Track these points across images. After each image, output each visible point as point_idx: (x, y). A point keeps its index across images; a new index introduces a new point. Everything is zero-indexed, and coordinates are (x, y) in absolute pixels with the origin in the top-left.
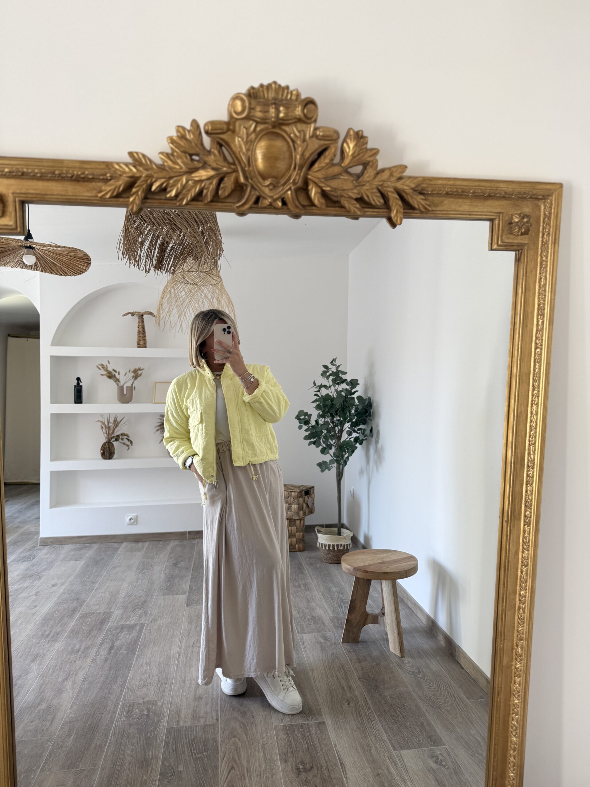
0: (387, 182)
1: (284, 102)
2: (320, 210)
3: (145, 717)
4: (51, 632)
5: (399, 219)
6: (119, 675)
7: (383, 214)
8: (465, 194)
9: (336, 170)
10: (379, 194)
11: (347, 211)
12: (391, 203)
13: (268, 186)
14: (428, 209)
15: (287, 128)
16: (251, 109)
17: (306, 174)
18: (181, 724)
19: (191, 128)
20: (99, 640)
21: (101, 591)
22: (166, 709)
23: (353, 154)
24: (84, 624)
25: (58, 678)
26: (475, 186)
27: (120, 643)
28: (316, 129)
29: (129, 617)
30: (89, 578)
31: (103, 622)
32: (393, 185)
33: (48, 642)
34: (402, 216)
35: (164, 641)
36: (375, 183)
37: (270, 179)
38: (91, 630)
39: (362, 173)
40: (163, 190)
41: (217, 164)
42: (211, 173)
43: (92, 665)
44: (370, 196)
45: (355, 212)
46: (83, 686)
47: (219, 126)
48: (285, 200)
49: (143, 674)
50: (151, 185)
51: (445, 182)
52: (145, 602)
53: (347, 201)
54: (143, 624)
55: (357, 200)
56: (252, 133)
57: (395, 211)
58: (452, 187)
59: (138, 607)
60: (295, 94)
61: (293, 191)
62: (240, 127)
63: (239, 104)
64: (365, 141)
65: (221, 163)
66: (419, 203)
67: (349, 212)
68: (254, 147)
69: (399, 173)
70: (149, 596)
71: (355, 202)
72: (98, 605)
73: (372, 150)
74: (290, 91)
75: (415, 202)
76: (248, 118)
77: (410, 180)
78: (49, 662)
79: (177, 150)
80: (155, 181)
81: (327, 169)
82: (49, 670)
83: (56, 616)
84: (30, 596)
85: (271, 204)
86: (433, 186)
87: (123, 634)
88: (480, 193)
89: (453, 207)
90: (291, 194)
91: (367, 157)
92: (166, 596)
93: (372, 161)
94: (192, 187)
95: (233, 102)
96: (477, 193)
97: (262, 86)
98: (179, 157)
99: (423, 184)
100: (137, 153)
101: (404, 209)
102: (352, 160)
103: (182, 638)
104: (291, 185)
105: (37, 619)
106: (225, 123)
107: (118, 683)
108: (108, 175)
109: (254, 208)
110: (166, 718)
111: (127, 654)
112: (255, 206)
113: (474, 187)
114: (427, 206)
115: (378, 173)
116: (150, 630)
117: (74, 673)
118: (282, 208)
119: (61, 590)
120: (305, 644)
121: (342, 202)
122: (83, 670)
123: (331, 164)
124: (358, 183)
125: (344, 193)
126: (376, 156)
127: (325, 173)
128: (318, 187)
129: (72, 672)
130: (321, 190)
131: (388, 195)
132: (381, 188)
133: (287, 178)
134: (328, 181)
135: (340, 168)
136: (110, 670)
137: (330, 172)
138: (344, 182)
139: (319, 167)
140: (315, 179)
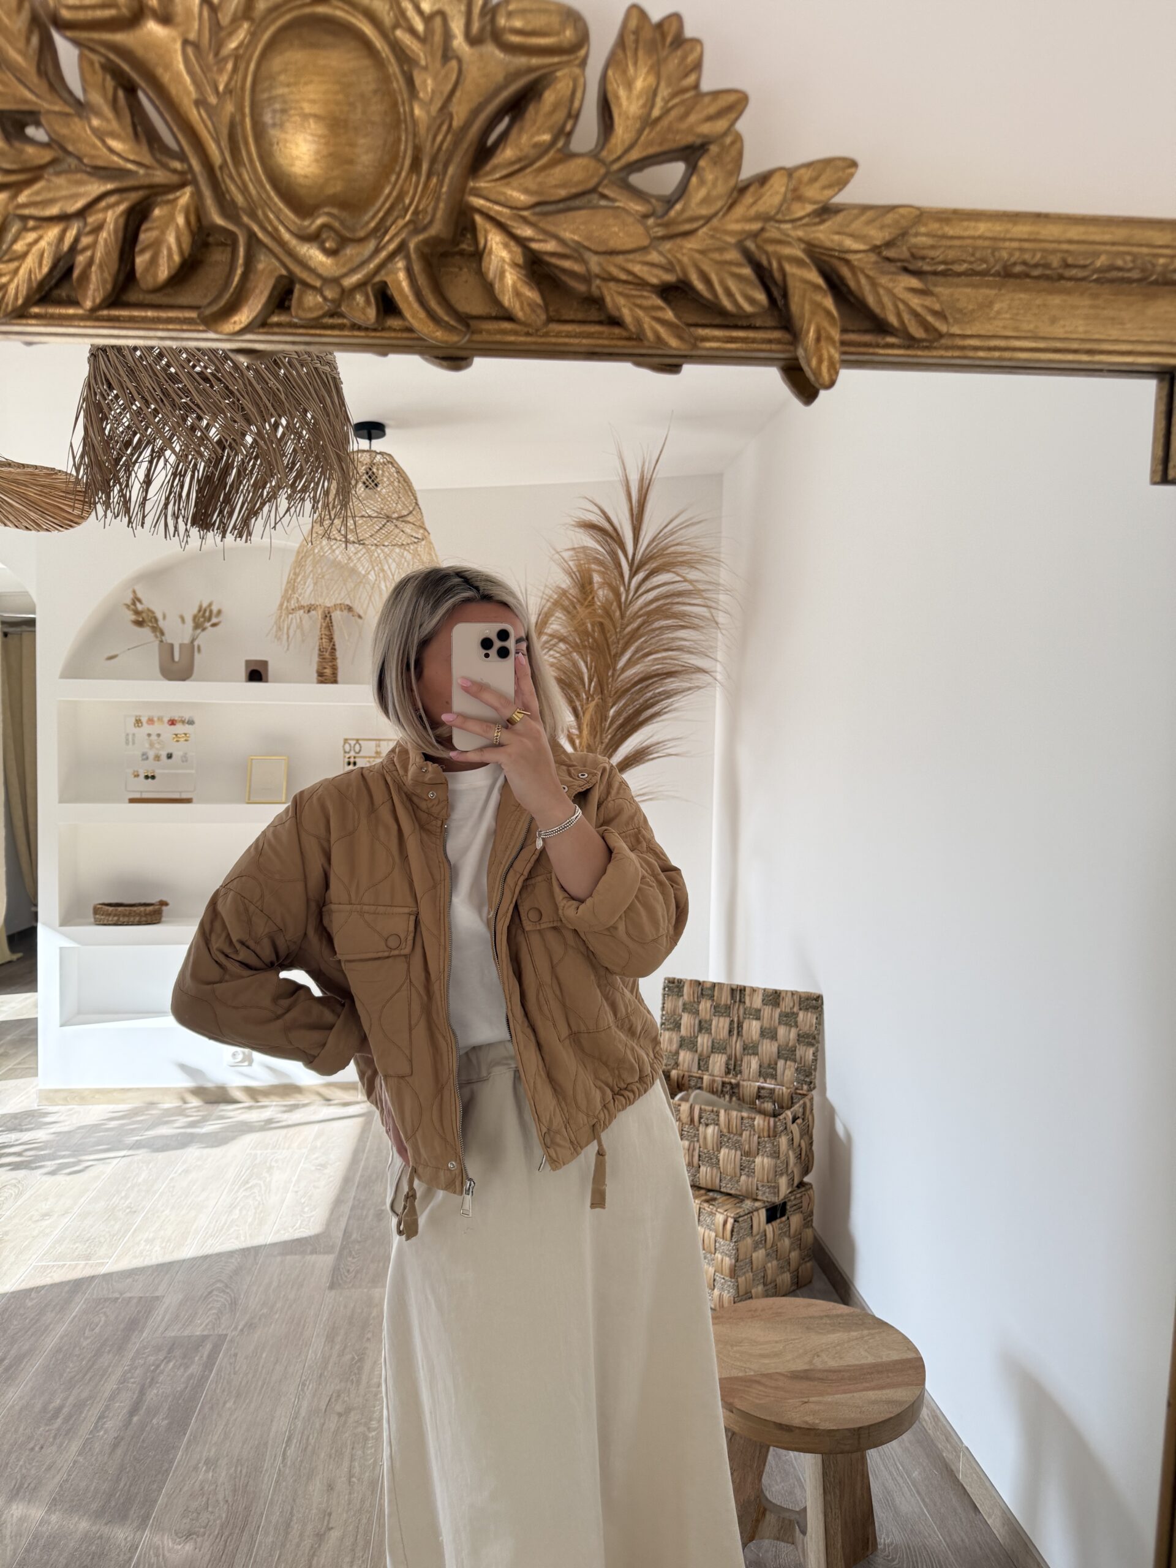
0: (778, 221)
2: (528, 334)
5: (826, 368)
6: (137, 1494)
7: (764, 346)
8: (1073, 272)
9: (580, 173)
10: (747, 271)
11: (629, 339)
12: (794, 308)
13: (317, 237)
14: (936, 330)
15: (376, 5)
17: (461, 189)
20: (110, 1385)
21: (146, 1236)
24: (87, 1333)
26: (1113, 244)
27: (157, 1395)
29: (193, 1316)
30: (126, 1197)
31: (133, 1325)
32: (800, 233)
34: (836, 358)
35: (261, 1390)
36: (734, 227)
37: (321, 211)
38: (98, 1353)
39: (683, 189)
42: (90, 189)
43: (81, 1459)
44: (713, 277)
45: (661, 341)
48: (389, 293)
49: (193, 1497)
51: (997, 228)
52: (237, 1271)
53: (627, 296)
54: (223, 1338)
55: (663, 291)
56: (236, 21)
57: (811, 337)
58: (1026, 245)
59: (219, 1285)
61: (413, 256)
64: (690, 59)
65: (125, 147)
66: (902, 307)
67: (638, 338)
68: (249, 79)
69: (824, 188)
71: (658, 302)
73: (718, 94)
75: (888, 301)
77: (869, 214)
81: (546, 167)
83: (29, 1304)
85: (337, 311)
86: (957, 243)
87: (171, 1365)
88: (1129, 270)
89: (1026, 327)
90: (409, 271)
91: (698, 124)
92: (288, 1257)
93: (718, 139)
94: (30, 245)
96: (1120, 269)
99: (917, 235)
101: (844, 329)
102: (640, 132)
103: (304, 1385)
104: (405, 235)
109: (279, 325)
111: (169, 1428)
112: (280, 317)
113: (1108, 248)
114: (930, 319)
115: (742, 190)
116: (236, 1355)
117: (32, 1485)
118: (379, 327)
119: (57, 1233)
121: (608, 299)
122: (54, 1477)
123: (559, 150)
124: (666, 225)
125: (616, 266)
126: (733, 116)
127: (533, 186)
128: (512, 243)
129: (29, 1481)
130: (525, 255)
131: (784, 274)
132: (758, 247)
133: (387, 205)
134: (550, 219)
135: (593, 164)
136: (118, 1480)
137: (554, 182)
138: (611, 221)
139: (512, 163)
140: (497, 208)
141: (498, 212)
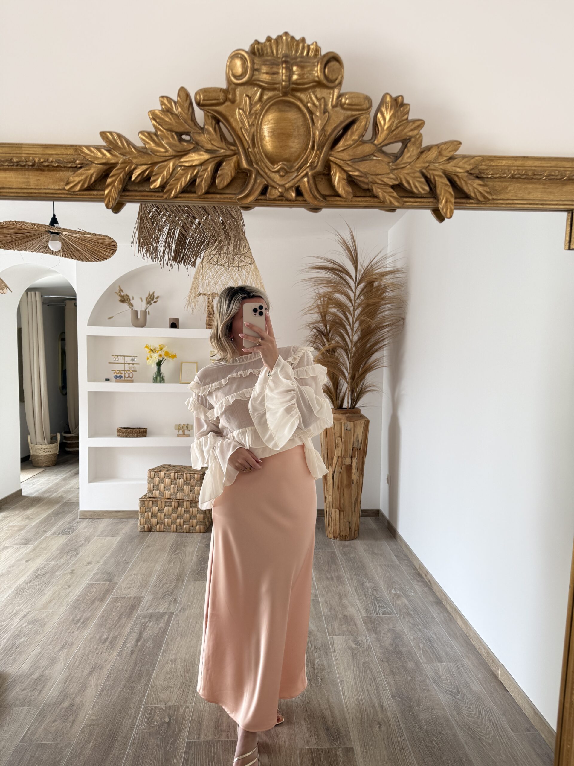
0: (434, 163)
1: (299, 60)
2: (345, 201)
3: (166, 725)
4: (82, 617)
5: (449, 210)
6: (144, 671)
7: (428, 204)
8: (537, 177)
9: (367, 148)
10: (423, 180)
11: (380, 202)
12: (438, 192)
13: (278, 172)
14: (488, 198)
15: (302, 96)
16: (254, 70)
17: (328, 155)
18: (202, 738)
19: (179, 98)
20: (127, 630)
21: (133, 573)
22: (188, 717)
23: (388, 127)
24: (114, 610)
25: (83, 671)
26: (551, 167)
27: (147, 635)
28: (340, 96)
29: (158, 605)
30: (123, 557)
31: (133, 607)
32: (441, 167)
33: (78, 629)
34: (453, 207)
35: (191, 635)
36: (418, 165)
37: (281, 163)
38: (120, 618)
39: (402, 152)
40: (146, 179)
41: (213, 144)
42: (206, 156)
43: (119, 658)
44: (411, 182)
45: (391, 202)
46: (107, 683)
47: (214, 95)
48: (300, 189)
49: (167, 673)
50: (130, 173)
51: (510, 162)
52: (176, 587)
53: (381, 189)
54: (172, 614)
55: (393, 187)
56: (256, 103)
57: (444, 201)
58: (520, 168)
59: (168, 593)
60: (313, 48)
61: (311, 178)
62: (241, 95)
63: (238, 63)
64: (406, 110)
65: (217, 143)
66: (476, 190)
67: (384, 202)
68: (260, 121)
69: (450, 152)
70: (180, 580)
71: (391, 190)
72: (129, 588)
73: (414, 121)
74: (306, 45)
75: (471, 189)
76: (251, 83)
77: (466, 160)
78: (77, 652)
79: (160, 127)
80: (135, 169)
81: (355, 147)
82: (76, 661)
83: (88, 598)
84: (65, 574)
85: (282, 195)
86: (495, 168)
87: (151, 623)
88: (557, 176)
89: (520, 195)
90: (308, 182)
91: (408, 132)
92: (197, 582)
93: (414, 136)
94: (182, 175)
95: (231, 62)
96: (553, 175)
97: (269, 39)
98: (164, 137)
99: (482, 165)
100: (111, 133)
101: (456, 198)
102: (388, 135)
104: (308, 170)
105: (70, 601)
106: (221, 90)
107: (142, 682)
108: (78, 162)
109: (261, 200)
110: (187, 728)
111: (154, 647)
112: (263, 197)
113: (549, 168)
114: (486, 194)
115: (422, 153)
116: (178, 620)
117: (100, 667)
119: (95, 570)
120: (336, 648)
121: (374, 190)
122: (108, 664)
123: (361, 141)
124: (396, 165)
125: (378, 179)
126: (420, 129)
127: (351, 153)
128: (343, 172)
129: (98, 665)
130: (346, 176)
131: (435, 181)
132: (426, 171)
133: (302, 160)
134: (357, 164)
135: (372, 146)
136: (135, 666)
137: (358, 152)
138: (377, 165)
139: (345, 146)
140: (339, 161)
141: (339, 162)
